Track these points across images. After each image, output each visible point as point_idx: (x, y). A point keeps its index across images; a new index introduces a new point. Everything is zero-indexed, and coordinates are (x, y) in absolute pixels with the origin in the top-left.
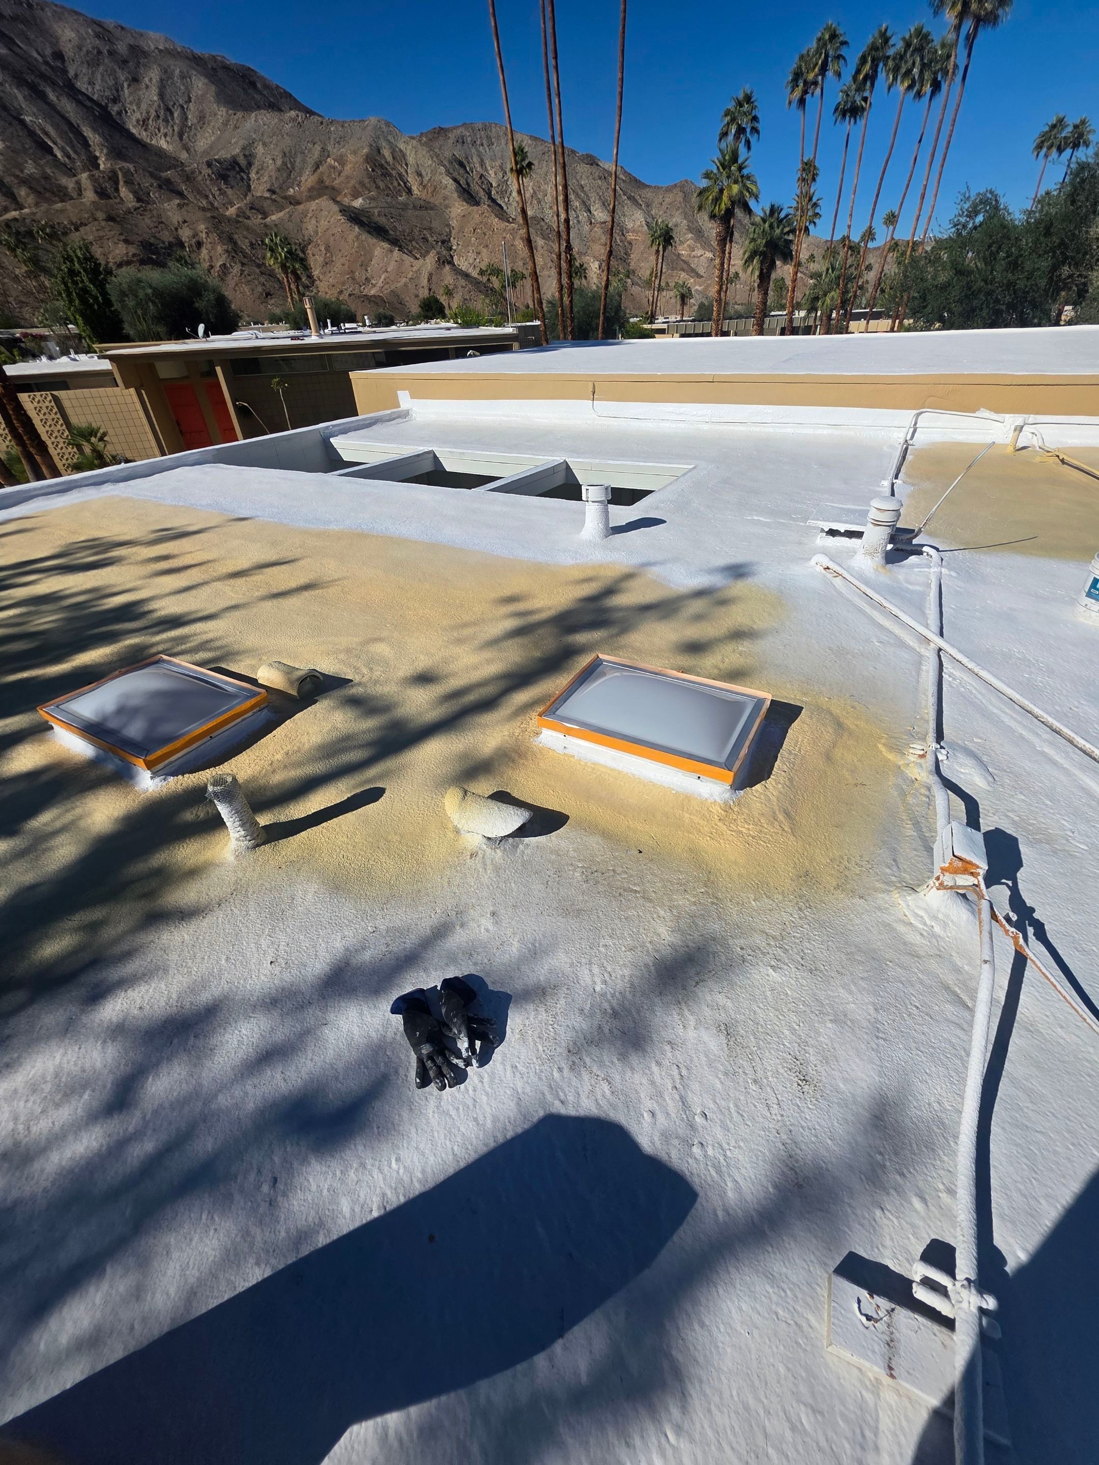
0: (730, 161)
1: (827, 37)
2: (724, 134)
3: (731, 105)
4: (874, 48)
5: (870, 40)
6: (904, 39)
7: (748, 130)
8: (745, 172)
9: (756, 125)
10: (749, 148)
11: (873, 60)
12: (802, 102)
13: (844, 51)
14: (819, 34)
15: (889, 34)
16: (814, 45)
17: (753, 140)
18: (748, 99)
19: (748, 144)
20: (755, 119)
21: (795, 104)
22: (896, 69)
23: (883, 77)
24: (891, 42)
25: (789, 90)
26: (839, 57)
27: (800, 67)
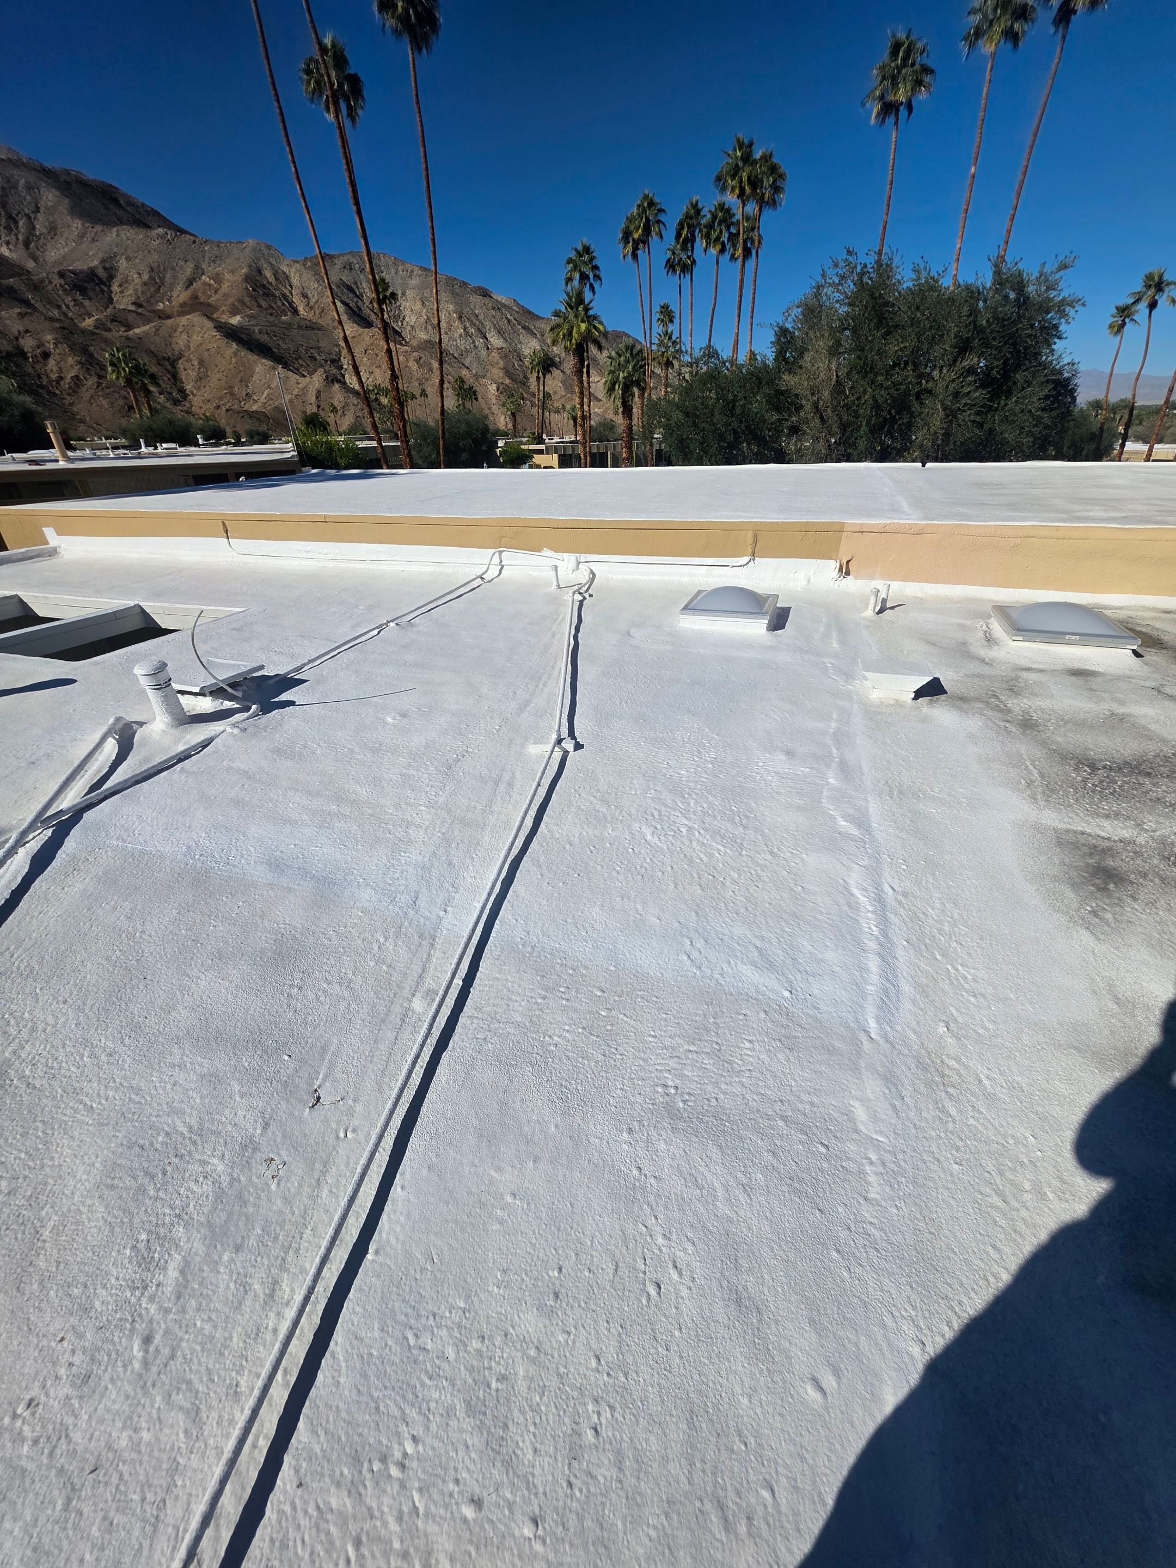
0: (577, 302)
1: (646, 204)
2: (569, 280)
3: (573, 255)
4: (688, 216)
5: (685, 209)
6: (710, 211)
7: (591, 276)
8: (591, 312)
9: (597, 272)
10: (594, 293)
11: (689, 227)
12: (635, 256)
13: (662, 217)
14: (639, 202)
15: (700, 206)
16: (635, 211)
17: (596, 286)
18: (587, 250)
19: (592, 288)
20: (596, 268)
21: (630, 257)
22: (708, 236)
23: (700, 243)
24: (703, 213)
25: (622, 245)
26: (659, 222)
27: (627, 227)
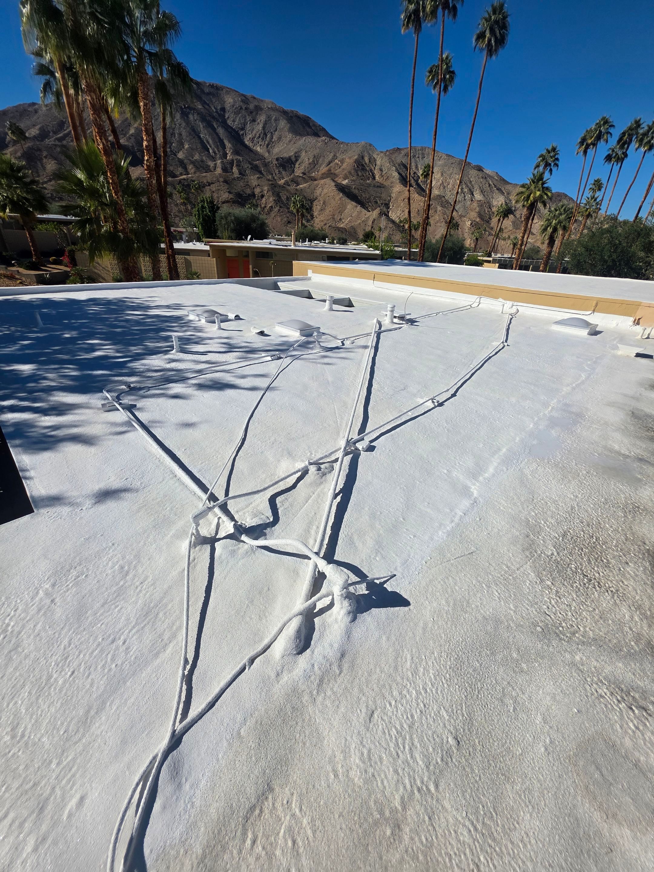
0: (539, 179)
1: (602, 123)
2: (538, 166)
3: (544, 152)
4: (630, 129)
5: (629, 125)
6: (648, 126)
7: (552, 164)
8: (545, 185)
9: (557, 162)
10: (551, 174)
11: (629, 135)
12: (585, 152)
13: (611, 130)
14: (598, 121)
15: (641, 122)
16: (594, 127)
17: (554, 169)
18: (554, 149)
19: (551, 170)
20: (557, 159)
21: (582, 153)
22: (641, 141)
23: (634, 145)
24: (642, 126)
25: (578, 147)
26: (608, 133)
27: (585, 136)
